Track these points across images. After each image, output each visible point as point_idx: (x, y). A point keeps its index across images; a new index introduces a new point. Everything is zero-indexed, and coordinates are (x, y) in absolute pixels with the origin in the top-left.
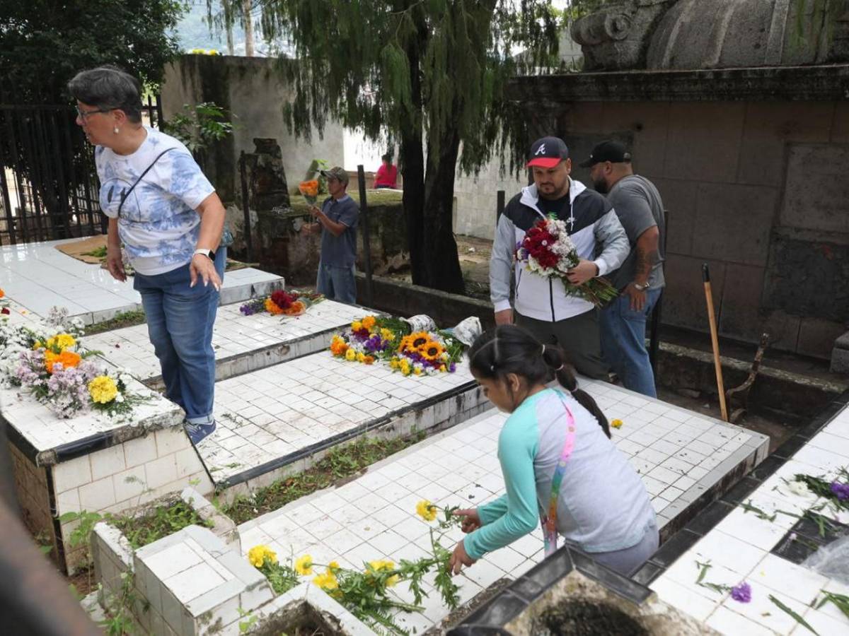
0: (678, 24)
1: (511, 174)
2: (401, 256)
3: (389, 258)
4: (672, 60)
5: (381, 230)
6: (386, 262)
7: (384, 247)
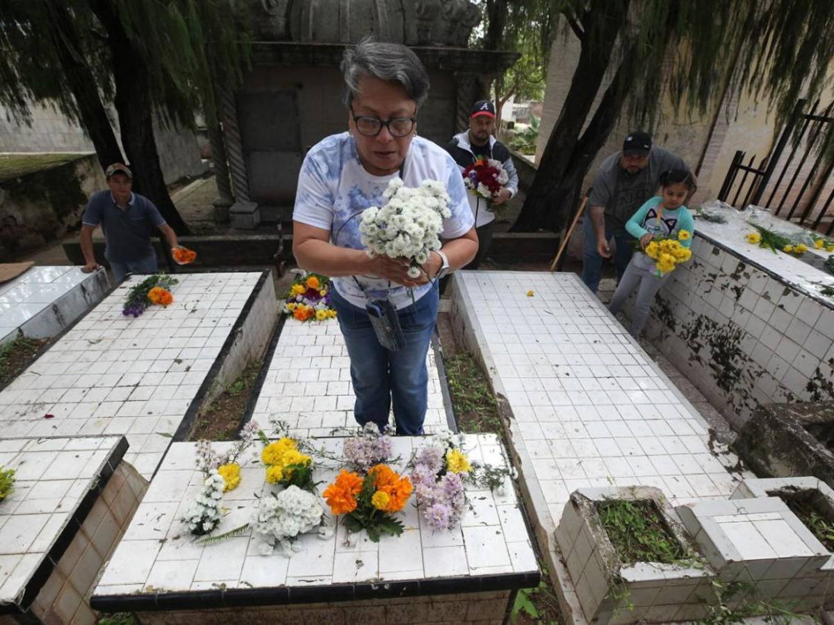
0: (311, 8)
1: (168, 126)
2: (73, 215)
3: (65, 219)
4: (314, 34)
5: (47, 195)
6: (63, 223)
7: (56, 209)
